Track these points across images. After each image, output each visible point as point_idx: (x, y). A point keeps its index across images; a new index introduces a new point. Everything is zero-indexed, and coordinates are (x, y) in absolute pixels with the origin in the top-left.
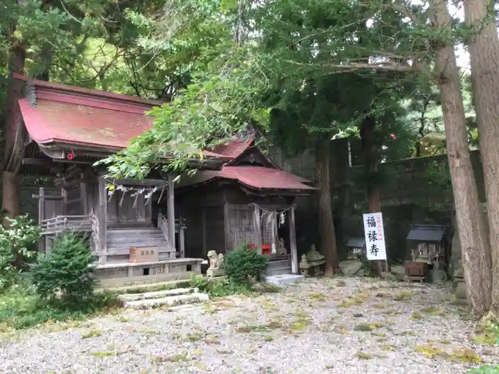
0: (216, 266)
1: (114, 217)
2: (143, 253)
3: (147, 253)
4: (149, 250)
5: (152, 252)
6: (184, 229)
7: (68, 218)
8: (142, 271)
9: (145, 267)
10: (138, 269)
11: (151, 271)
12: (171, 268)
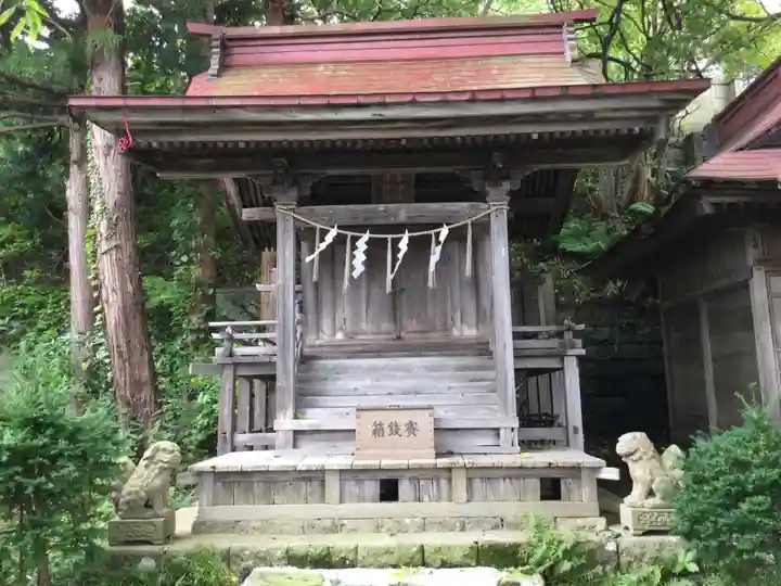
0: (651, 493)
1: (386, 326)
2: (378, 430)
3: (395, 429)
4: (402, 418)
5: (411, 427)
6: (579, 358)
7: (233, 328)
8: (372, 488)
9: (385, 476)
10: (359, 482)
11: (405, 488)
12: (477, 483)
